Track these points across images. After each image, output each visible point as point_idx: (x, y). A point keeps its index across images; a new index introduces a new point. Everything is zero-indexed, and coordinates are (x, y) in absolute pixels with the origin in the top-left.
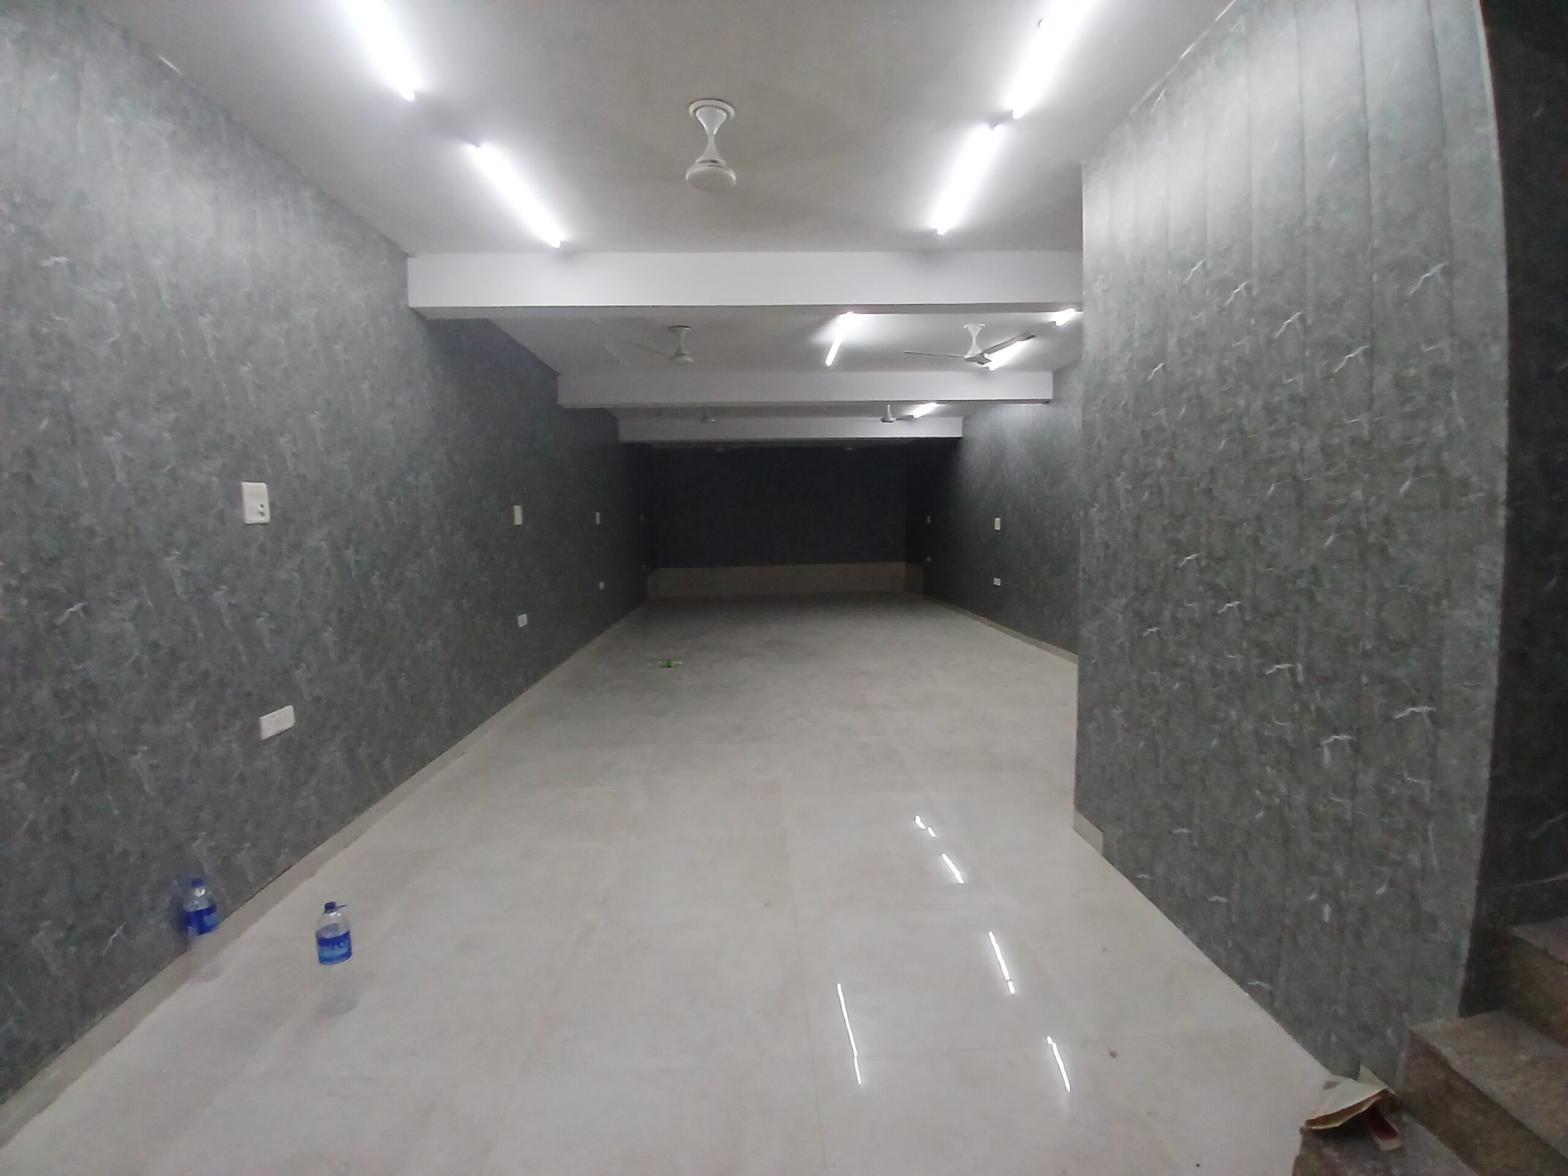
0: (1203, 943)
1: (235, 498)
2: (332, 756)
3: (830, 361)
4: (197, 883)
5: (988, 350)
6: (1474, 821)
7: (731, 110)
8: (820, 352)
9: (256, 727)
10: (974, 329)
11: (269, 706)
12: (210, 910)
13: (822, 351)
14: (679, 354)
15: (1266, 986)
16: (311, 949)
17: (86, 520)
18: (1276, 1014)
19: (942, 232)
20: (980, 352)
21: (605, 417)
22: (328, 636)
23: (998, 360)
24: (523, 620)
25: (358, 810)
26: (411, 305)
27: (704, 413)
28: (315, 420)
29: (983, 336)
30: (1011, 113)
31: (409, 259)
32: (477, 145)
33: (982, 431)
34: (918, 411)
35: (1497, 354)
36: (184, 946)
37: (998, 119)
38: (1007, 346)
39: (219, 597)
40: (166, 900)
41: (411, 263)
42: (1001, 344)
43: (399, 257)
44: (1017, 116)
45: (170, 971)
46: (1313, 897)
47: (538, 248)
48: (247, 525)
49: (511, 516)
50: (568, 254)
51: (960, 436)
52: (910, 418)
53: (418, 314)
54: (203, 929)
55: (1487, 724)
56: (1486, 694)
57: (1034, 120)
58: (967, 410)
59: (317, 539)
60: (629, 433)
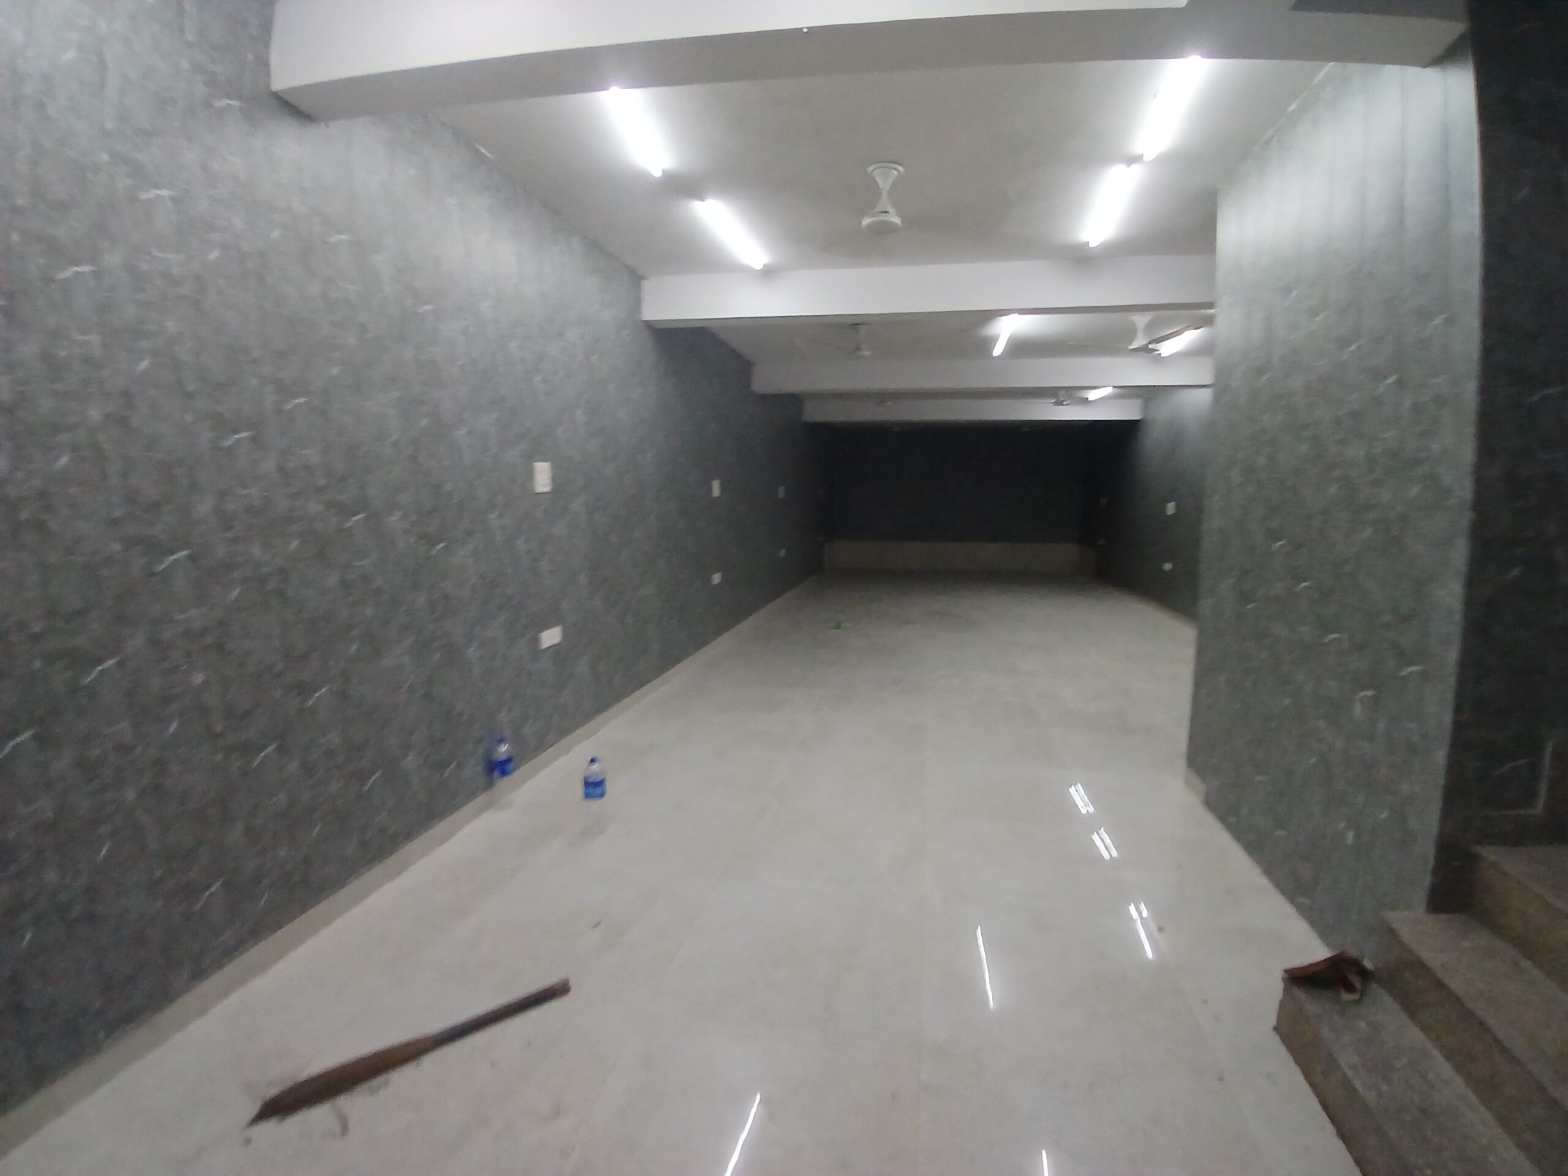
0: (1269, 870)
1: (530, 474)
2: (582, 667)
3: (998, 351)
4: (501, 741)
5: (1156, 339)
6: (1440, 756)
7: (901, 168)
8: (988, 343)
9: (536, 641)
10: (1141, 320)
11: (547, 626)
12: (509, 760)
13: (990, 342)
14: (858, 349)
15: (1307, 901)
16: (580, 789)
17: (448, 487)
18: (1312, 923)
19: (1092, 245)
20: (1145, 342)
21: (794, 400)
22: (583, 579)
23: (1167, 348)
24: (717, 578)
25: (599, 711)
26: (645, 319)
27: (882, 397)
28: (579, 413)
29: (1150, 327)
30: (1142, 156)
31: (645, 281)
32: (702, 200)
33: (1161, 413)
34: (1093, 395)
35: (1470, 390)
36: (490, 785)
37: (1133, 160)
38: (1179, 335)
39: (520, 544)
40: (481, 750)
41: (647, 286)
42: (1170, 334)
43: (636, 278)
44: (1147, 158)
45: (481, 800)
46: (1342, 825)
47: (746, 270)
48: (537, 493)
49: (710, 490)
50: (768, 273)
51: (1138, 418)
52: (1086, 401)
53: (649, 325)
54: (504, 773)
55: (1452, 680)
56: (1452, 655)
57: (1164, 160)
58: (1148, 394)
59: (577, 505)
60: (814, 414)
